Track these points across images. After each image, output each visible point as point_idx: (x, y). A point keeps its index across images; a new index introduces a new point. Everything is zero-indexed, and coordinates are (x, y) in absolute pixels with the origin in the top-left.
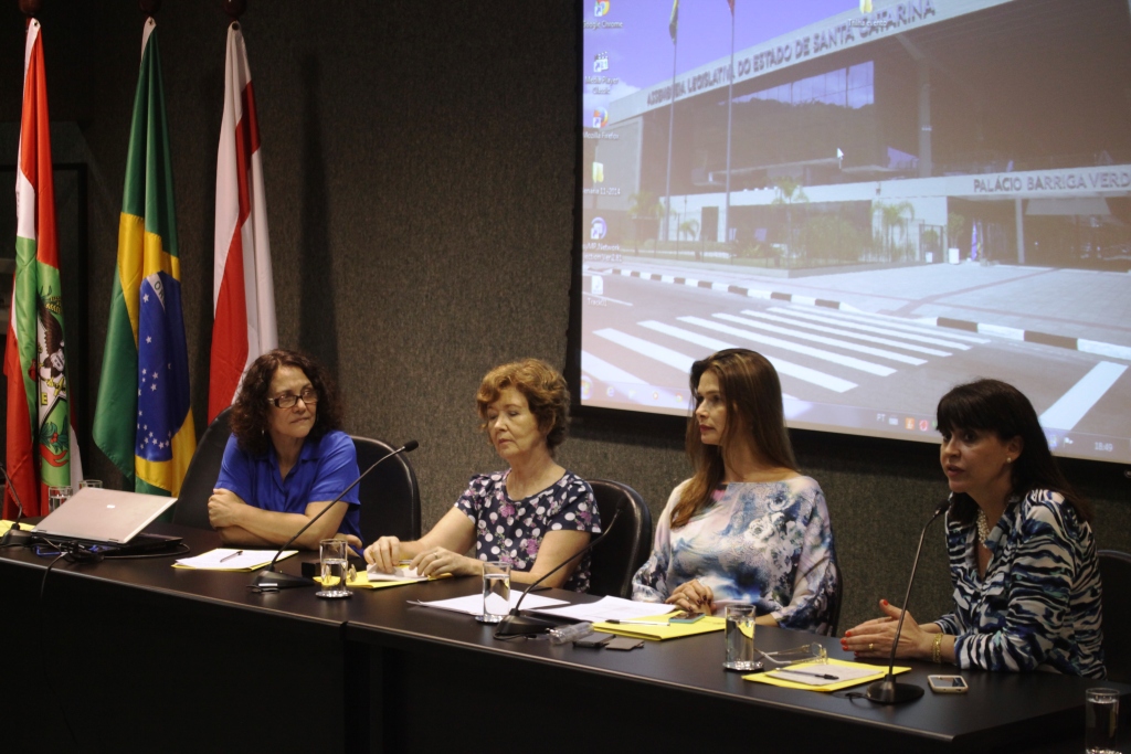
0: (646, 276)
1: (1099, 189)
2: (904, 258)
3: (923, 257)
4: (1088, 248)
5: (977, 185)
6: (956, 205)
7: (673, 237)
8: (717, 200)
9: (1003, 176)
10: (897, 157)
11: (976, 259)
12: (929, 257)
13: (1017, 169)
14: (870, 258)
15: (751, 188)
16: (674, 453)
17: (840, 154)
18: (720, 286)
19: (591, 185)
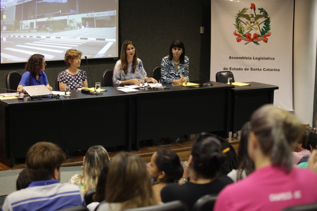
0: (17, 36)
1: (109, 15)
2: (73, 28)
3: (77, 28)
4: (107, 24)
5: (87, 15)
6: (83, 19)
7: (23, 28)
8: (34, 21)
9: (92, 13)
10: (72, 11)
11: (87, 27)
12: (78, 28)
13: (94, 12)
14: (67, 29)
15: (41, 18)
16: (21, 70)
17: (60, 11)
18: (34, 37)
19: (3, 19)
